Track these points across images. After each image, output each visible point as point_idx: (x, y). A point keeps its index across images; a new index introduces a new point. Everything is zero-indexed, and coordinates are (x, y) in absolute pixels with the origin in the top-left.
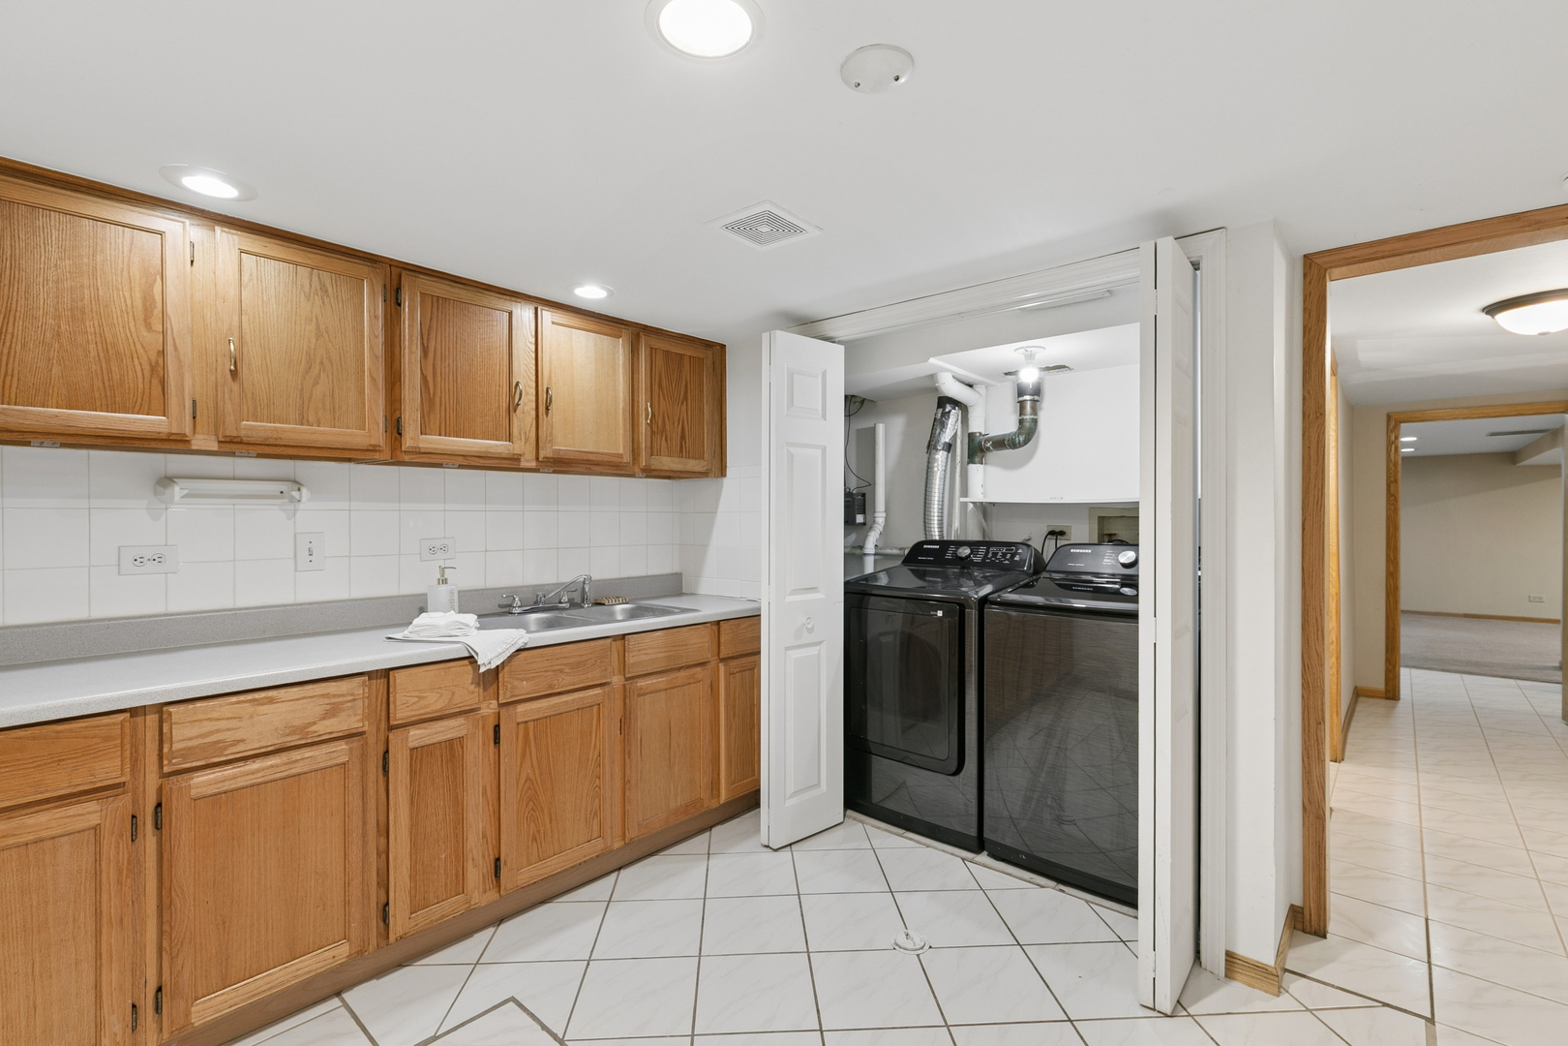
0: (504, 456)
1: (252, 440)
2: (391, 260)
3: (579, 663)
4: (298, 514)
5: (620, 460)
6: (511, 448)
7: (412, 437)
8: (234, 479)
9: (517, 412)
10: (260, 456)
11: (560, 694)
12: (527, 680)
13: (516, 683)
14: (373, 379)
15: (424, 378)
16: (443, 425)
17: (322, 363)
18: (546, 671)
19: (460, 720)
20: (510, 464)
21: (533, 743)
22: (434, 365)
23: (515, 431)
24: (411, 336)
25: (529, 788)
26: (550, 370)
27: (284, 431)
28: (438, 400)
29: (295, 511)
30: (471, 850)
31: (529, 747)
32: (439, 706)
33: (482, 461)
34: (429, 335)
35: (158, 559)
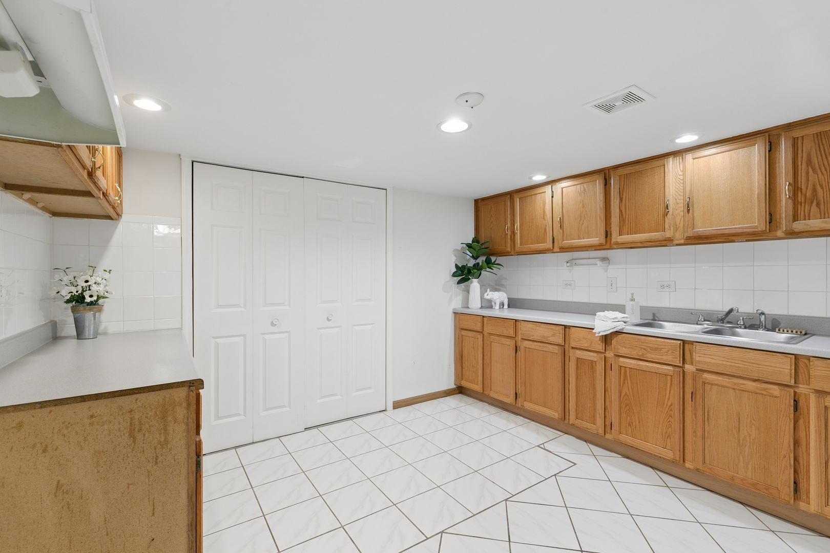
0: (660, 239)
1: (565, 247)
2: (608, 167)
3: (657, 348)
4: (608, 270)
5: (757, 230)
6: (664, 235)
7: (616, 238)
8: (589, 259)
9: (668, 216)
10: (595, 250)
11: (647, 361)
12: (625, 347)
13: (619, 347)
14: (600, 218)
15: (621, 211)
16: (629, 230)
17: (584, 216)
18: (636, 347)
19: (595, 354)
20: (666, 242)
21: (629, 379)
22: (625, 204)
23: (667, 226)
24: (614, 196)
25: (627, 399)
26: (691, 186)
27: (573, 243)
28: (627, 219)
29: (607, 269)
30: (598, 410)
31: (627, 380)
32: (586, 345)
33: (650, 243)
34: (623, 192)
35: (570, 285)
